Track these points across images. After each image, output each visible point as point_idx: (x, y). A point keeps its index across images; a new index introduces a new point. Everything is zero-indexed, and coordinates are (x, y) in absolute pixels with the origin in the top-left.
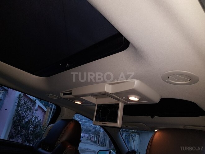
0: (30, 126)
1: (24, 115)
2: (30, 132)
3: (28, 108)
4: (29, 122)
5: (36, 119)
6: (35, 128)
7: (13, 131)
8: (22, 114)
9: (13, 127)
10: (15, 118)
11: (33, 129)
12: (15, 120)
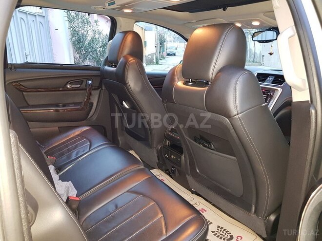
0: (97, 46)
1: (83, 32)
2: (99, 53)
3: (83, 21)
4: (93, 41)
5: (101, 35)
6: (103, 47)
7: (78, 56)
8: (80, 31)
9: (76, 51)
10: (73, 39)
11: (101, 49)
12: (74, 42)
